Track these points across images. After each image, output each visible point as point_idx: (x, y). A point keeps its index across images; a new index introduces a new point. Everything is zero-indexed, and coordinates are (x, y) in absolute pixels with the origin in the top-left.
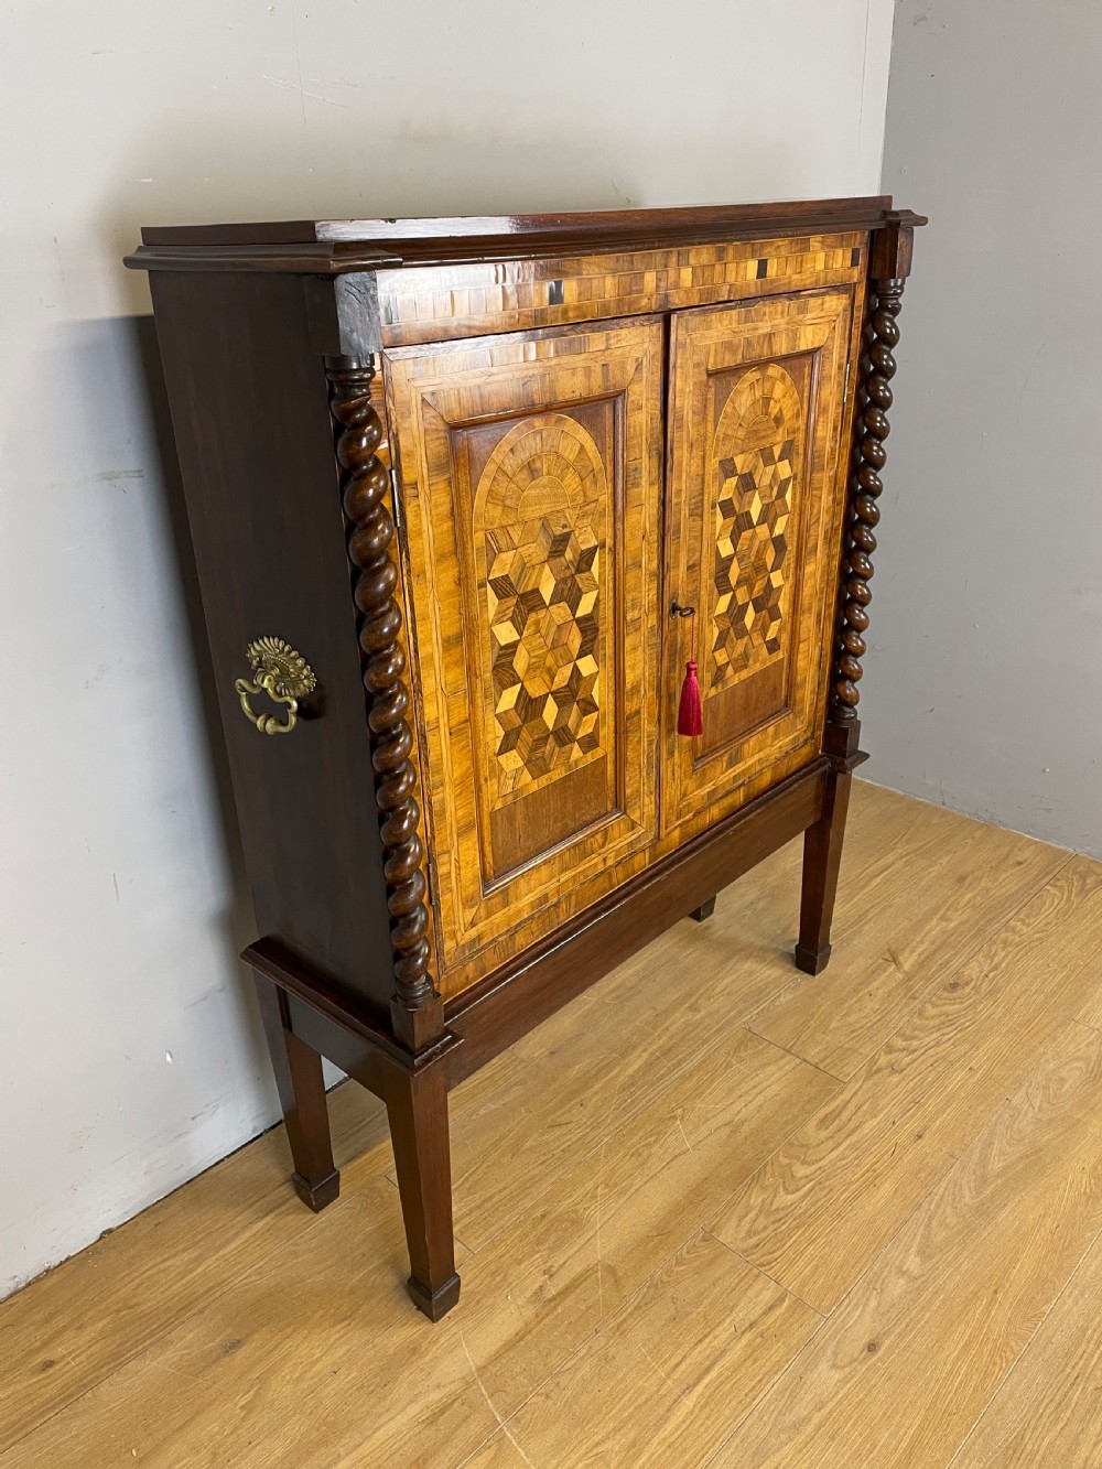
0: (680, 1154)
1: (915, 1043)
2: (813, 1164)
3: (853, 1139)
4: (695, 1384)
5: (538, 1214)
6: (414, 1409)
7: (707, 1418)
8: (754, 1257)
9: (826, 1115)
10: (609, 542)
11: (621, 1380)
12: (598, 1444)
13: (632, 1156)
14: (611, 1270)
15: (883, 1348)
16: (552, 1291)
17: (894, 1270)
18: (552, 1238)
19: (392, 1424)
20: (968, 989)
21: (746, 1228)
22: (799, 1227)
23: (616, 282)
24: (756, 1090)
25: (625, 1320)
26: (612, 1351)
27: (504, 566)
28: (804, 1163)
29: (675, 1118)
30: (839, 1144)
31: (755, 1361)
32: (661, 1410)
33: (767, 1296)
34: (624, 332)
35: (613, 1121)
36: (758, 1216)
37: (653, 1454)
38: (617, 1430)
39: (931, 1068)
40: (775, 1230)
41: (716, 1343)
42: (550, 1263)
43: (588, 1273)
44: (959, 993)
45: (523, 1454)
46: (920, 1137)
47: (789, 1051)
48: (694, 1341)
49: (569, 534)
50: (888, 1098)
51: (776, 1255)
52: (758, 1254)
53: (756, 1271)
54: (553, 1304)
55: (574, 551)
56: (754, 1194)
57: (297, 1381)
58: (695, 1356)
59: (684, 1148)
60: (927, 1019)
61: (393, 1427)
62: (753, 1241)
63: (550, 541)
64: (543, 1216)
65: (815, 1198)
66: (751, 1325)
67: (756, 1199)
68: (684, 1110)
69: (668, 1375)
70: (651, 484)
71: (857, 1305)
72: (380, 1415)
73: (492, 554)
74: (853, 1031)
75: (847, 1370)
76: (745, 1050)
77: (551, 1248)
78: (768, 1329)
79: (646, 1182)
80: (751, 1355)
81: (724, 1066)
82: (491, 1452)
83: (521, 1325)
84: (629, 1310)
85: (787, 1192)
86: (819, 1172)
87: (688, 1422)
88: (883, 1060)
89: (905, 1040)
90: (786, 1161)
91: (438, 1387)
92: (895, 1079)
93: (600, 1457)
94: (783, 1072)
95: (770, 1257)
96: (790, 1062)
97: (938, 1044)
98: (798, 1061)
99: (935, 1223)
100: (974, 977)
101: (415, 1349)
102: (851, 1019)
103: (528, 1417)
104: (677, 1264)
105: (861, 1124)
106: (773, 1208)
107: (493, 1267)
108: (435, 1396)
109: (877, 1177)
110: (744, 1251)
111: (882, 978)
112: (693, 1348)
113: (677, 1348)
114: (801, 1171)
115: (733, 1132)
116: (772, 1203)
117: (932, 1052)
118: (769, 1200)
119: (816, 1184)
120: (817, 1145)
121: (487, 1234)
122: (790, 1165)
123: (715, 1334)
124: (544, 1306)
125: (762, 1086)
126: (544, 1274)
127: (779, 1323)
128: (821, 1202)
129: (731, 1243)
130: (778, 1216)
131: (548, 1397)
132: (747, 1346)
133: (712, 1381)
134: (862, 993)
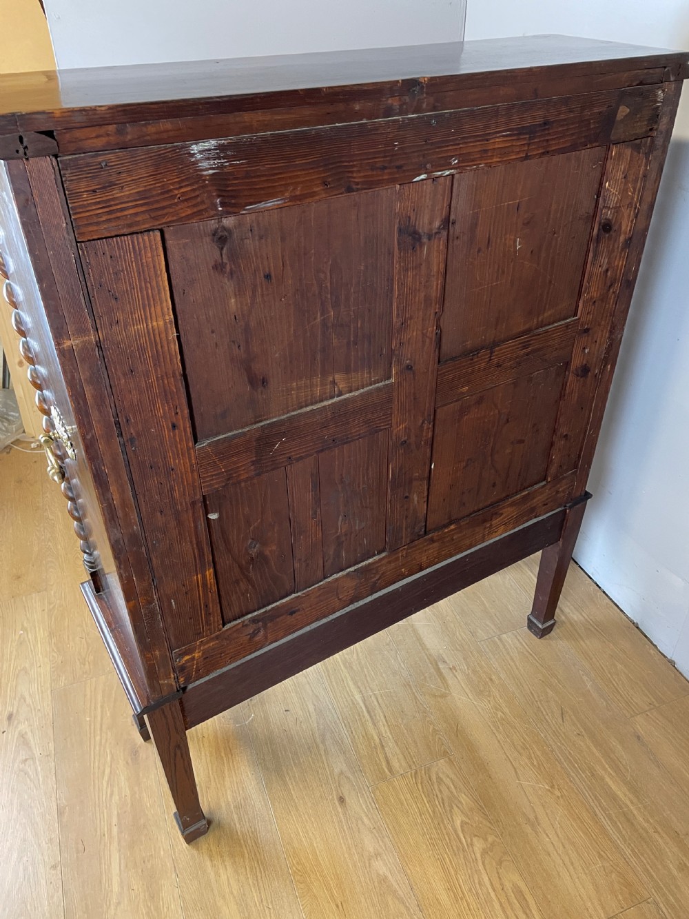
0: (516, 772)
2: (482, 858)
3: (497, 906)
4: (365, 704)
5: (493, 677)
7: (347, 700)
8: (423, 772)
9: (525, 899)
11: (382, 676)
12: (357, 654)
13: (523, 744)
14: (443, 696)
15: (337, 804)
16: (441, 666)
17: (380, 850)
18: (475, 679)
21: (444, 779)
22: (434, 812)
24: (568, 863)
25: (411, 689)
26: (398, 677)
28: (484, 852)
29: (552, 787)
30: (494, 890)
31: (363, 736)
32: (360, 684)
33: (395, 764)
35: (558, 746)
36: (451, 792)
40: (437, 796)
41: (381, 724)
42: (459, 671)
43: (447, 686)
48: (387, 714)
51: (419, 785)
52: (424, 776)
53: (414, 767)
54: (434, 663)
56: (468, 799)
58: (378, 710)
59: (522, 779)
62: (434, 778)
64: (491, 680)
65: (452, 839)
66: (382, 746)
67: (465, 800)
68: (558, 797)
69: (375, 694)
71: (368, 810)
75: (336, 778)
76: (619, 882)
77: (468, 675)
78: (377, 753)
79: (499, 741)
80: (367, 736)
81: (602, 853)
83: (428, 646)
84: (416, 694)
85: (464, 824)
86: (473, 856)
87: (349, 692)
90: (491, 839)
95: (420, 781)
99: (403, 909)
104: (434, 729)
106: (455, 807)
107: (466, 647)
109: (456, 898)
110: (429, 769)
112: (383, 712)
113: (386, 705)
114: (479, 845)
115: (528, 819)
116: (457, 807)
118: (461, 807)
119: (463, 847)
120: (498, 873)
121: (487, 650)
122: (486, 840)
123: (386, 727)
124: (434, 660)
125: (571, 868)
126: (454, 667)
127: (378, 762)
128: (447, 838)
129: (437, 765)
130: (446, 804)
131: (387, 644)
132: (372, 737)
133: (362, 712)
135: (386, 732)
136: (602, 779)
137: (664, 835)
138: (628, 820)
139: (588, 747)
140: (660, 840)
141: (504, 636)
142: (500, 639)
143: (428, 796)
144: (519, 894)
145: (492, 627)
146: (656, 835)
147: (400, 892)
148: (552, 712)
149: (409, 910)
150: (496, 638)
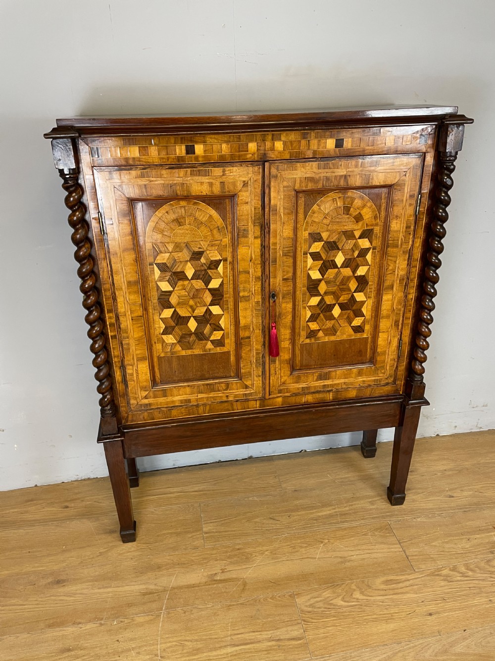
0: (310, 558)
1: (470, 573)
2: (366, 596)
3: (395, 597)
4: (238, 646)
5: (237, 547)
6: (143, 587)
8: (304, 615)
9: (391, 580)
10: (229, 259)
11: (213, 625)
12: (186, 641)
13: (291, 547)
14: (245, 584)
16: (218, 578)
18: (235, 559)
19: (132, 587)
21: (311, 603)
22: (334, 616)
23: (229, 146)
24: (369, 551)
25: (233, 605)
26: (220, 612)
27: (163, 258)
28: (362, 593)
29: (322, 542)
30: (386, 595)
31: (268, 654)
32: (217, 646)
33: (295, 634)
34: (235, 169)
35: (296, 529)
36: (320, 601)
37: (201, 658)
38: (196, 641)
39: (468, 589)
40: (323, 611)
41: (259, 636)
42: (226, 567)
43: (237, 579)
45: (160, 625)
46: (430, 614)
47: (400, 543)
48: (252, 630)
49: (203, 252)
50: (431, 589)
51: (313, 621)
52: (307, 616)
53: (300, 621)
54: (214, 582)
55: (207, 259)
56: (327, 592)
57: (120, 554)
58: (246, 636)
59: (315, 557)
60: (490, 566)
61: (132, 588)
62: (310, 609)
63: (191, 253)
64: (239, 549)
65: (353, 610)
66: (278, 640)
67: (327, 594)
68: (329, 541)
69: (231, 635)
70: (255, 238)
72: (132, 582)
73: (157, 253)
74: (443, 551)
76: (380, 532)
77: (231, 562)
78: (284, 646)
79: (287, 560)
80: (268, 650)
81: (363, 533)
82: (152, 617)
83: (198, 582)
84: (239, 603)
85: (343, 600)
86: (365, 601)
87: (223, 656)
88: (445, 572)
89: (467, 569)
90: (354, 587)
91: (155, 585)
92: (443, 583)
93: (183, 646)
94: (389, 550)
95: (310, 620)
96: (397, 548)
97: (483, 580)
98: (401, 549)
99: (400, 654)
101: (160, 567)
102: (447, 546)
103: (173, 615)
104: (271, 598)
105: (407, 593)
106: (331, 602)
107: (206, 556)
108: (152, 587)
109: (391, 619)
110: (302, 611)
111: (483, 535)
112: (249, 632)
113: (243, 628)
114: (357, 595)
115: (342, 562)
116: (332, 600)
117: (477, 582)
118: (331, 598)
119: (359, 605)
120: (376, 590)
121: (214, 543)
122: (354, 590)
123: (262, 633)
124: (211, 581)
125: (373, 551)
126: (221, 570)
127: (291, 646)
128: (353, 613)
129: (300, 604)
130: (329, 607)
131: (185, 613)
132: (270, 646)
133: (244, 649)
134: (465, 537)
135: (267, 634)
136: (319, 516)
137: (354, 503)
138: (345, 514)
139: (298, 515)
140: (356, 506)
141: (204, 529)
142: (206, 533)
143: (322, 617)
144: (387, 582)
145: (194, 534)
146: (354, 507)
147: (389, 654)
148: (272, 524)
149: (401, 650)
150: (205, 535)
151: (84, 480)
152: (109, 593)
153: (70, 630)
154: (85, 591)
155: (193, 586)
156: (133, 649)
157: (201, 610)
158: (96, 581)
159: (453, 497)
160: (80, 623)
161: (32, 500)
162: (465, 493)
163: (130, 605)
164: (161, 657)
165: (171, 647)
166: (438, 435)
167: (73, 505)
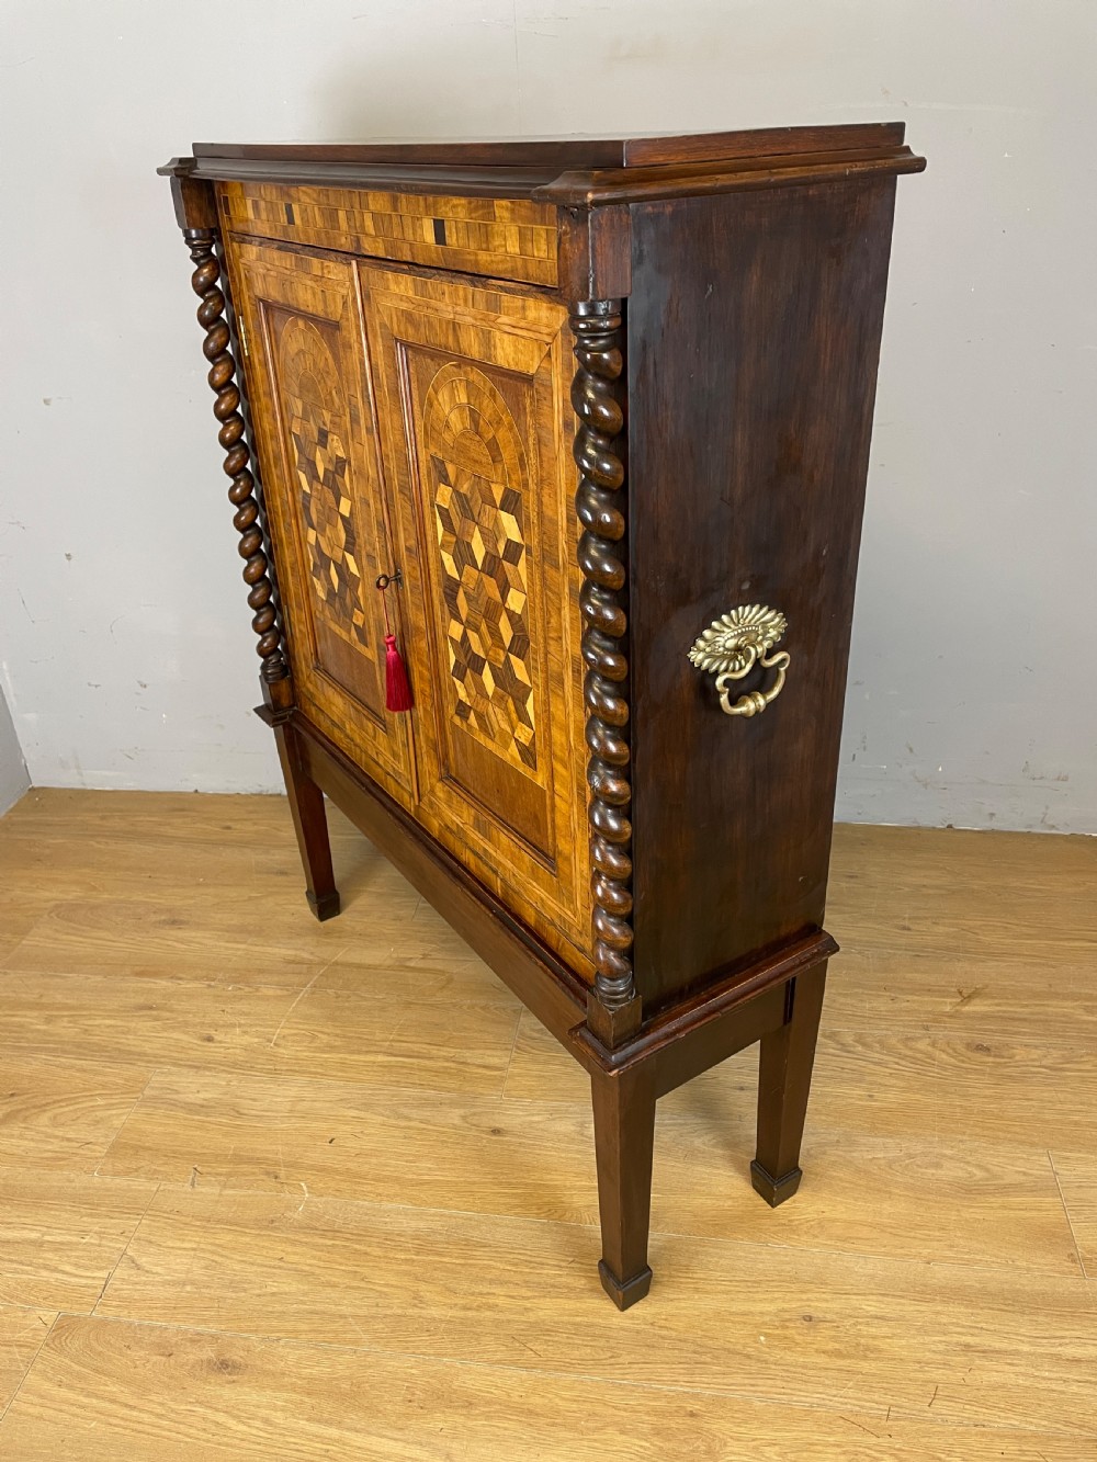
4: (396, 1056)
6: (292, 952)
7: (376, 1071)
8: (521, 1040)
11: (373, 1022)
12: (322, 1032)
14: (449, 980)
15: (501, 1138)
16: (413, 964)
20: (991, 1059)
25: (417, 1004)
26: (390, 1009)
31: (437, 1076)
32: (365, 1049)
33: (494, 1061)
41: (435, 1051)
42: (431, 953)
43: (440, 972)
44: (978, 1056)
45: (293, 1005)
48: (428, 1041)
51: (533, 1051)
52: (525, 1042)
53: (509, 1047)
54: (403, 969)
57: (278, 905)
58: (416, 1047)
60: (906, 1046)
61: (276, 951)
62: (534, 1034)
66: (463, 1063)
69: (391, 1041)
71: (527, 1110)
72: (278, 943)
75: (466, 1125)
78: (467, 1072)
80: (437, 1072)
82: (286, 993)
83: (378, 962)
84: (427, 1002)
87: (365, 1064)
89: (856, 1041)
91: (311, 953)
93: (314, 1037)
95: (528, 1048)
97: (878, 1064)
100: (1017, 1058)
101: (328, 932)
103: (319, 996)
104: (481, 1008)
107: (407, 932)
108: (305, 955)
110: (522, 1034)
111: (929, 999)
112: (421, 1043)
113: (417, 1036)
117: (863, 1063)
123: (442, 1049)
124: (399, 966)
126: (423, 955)
127: (478, 1075)
129: (523, 1025)
131: (338, 997)
132: (444, 1067)
133: (404, 1062)
134: (888, 994)
135: (449, 1052)
143: (549, 1049)
145: (404, 898)
150: (420, 903)
151: (271, 795)
152: (238, 949)
153: (163, 983)
154: (206, 941)
155: (369, 967)
156: (240, 1025)
157: (365, 999)
158: (227, 931)
159: (909, 929)
160: (180, 979)
161: (183, 810)
162: (941, 929)
163: (261, 971)
164: (275, 1044)
165: (296, 1035)
166: (950, 826)
167: (238, 827)
